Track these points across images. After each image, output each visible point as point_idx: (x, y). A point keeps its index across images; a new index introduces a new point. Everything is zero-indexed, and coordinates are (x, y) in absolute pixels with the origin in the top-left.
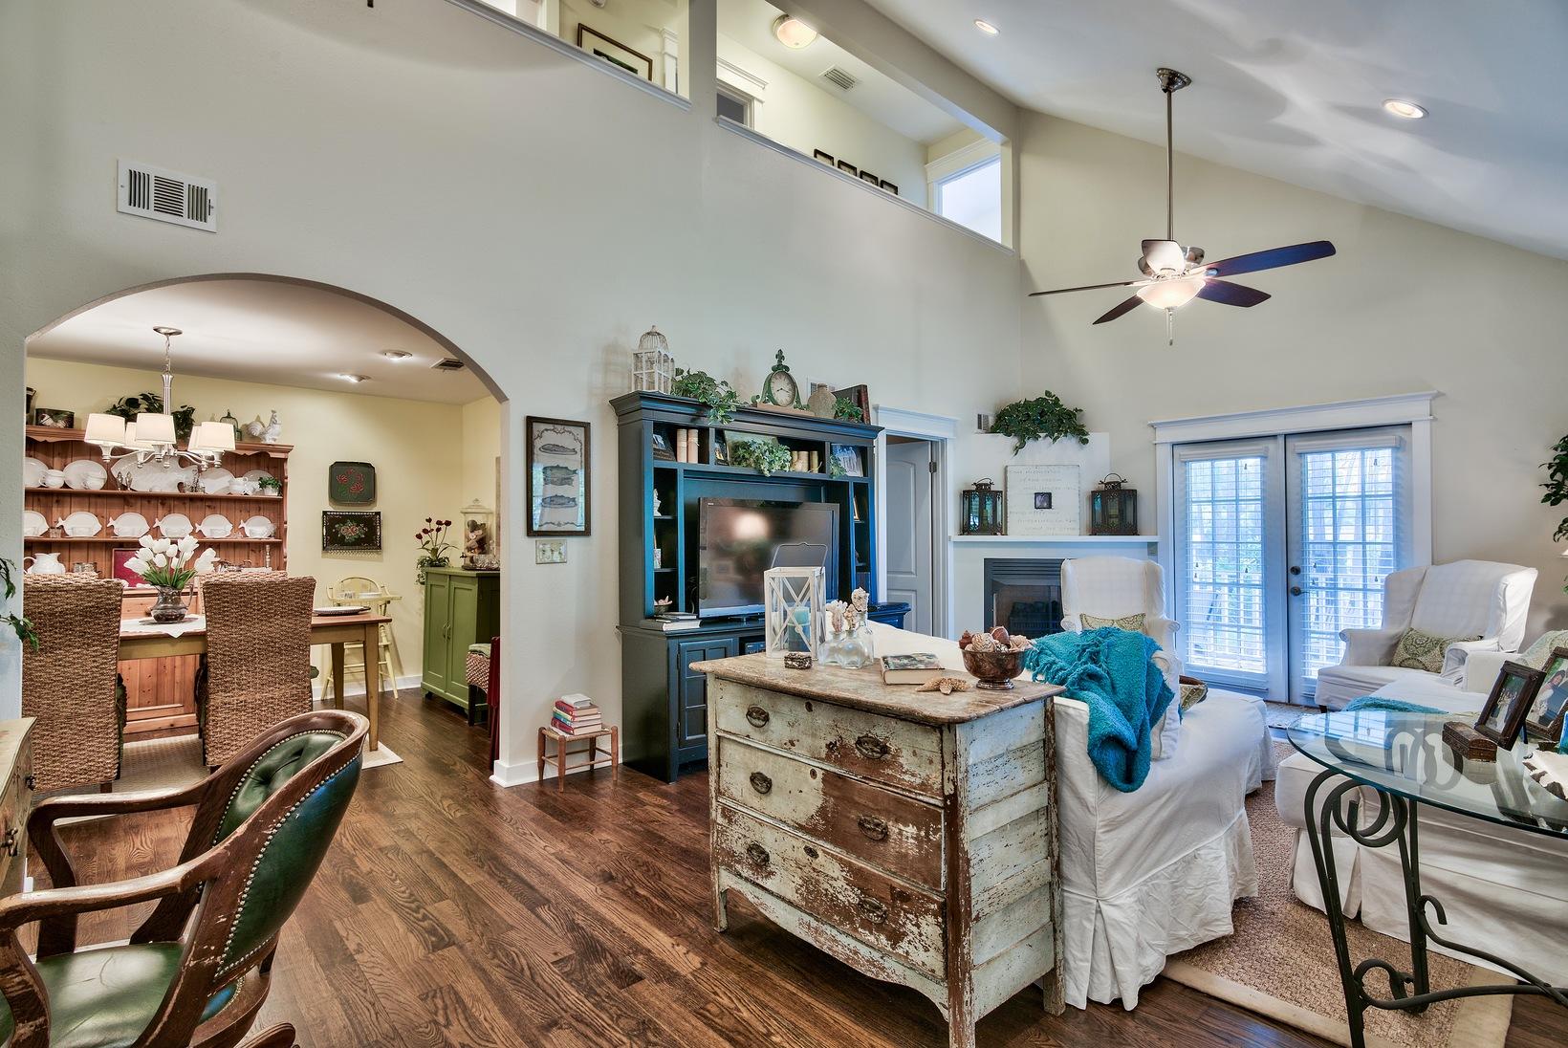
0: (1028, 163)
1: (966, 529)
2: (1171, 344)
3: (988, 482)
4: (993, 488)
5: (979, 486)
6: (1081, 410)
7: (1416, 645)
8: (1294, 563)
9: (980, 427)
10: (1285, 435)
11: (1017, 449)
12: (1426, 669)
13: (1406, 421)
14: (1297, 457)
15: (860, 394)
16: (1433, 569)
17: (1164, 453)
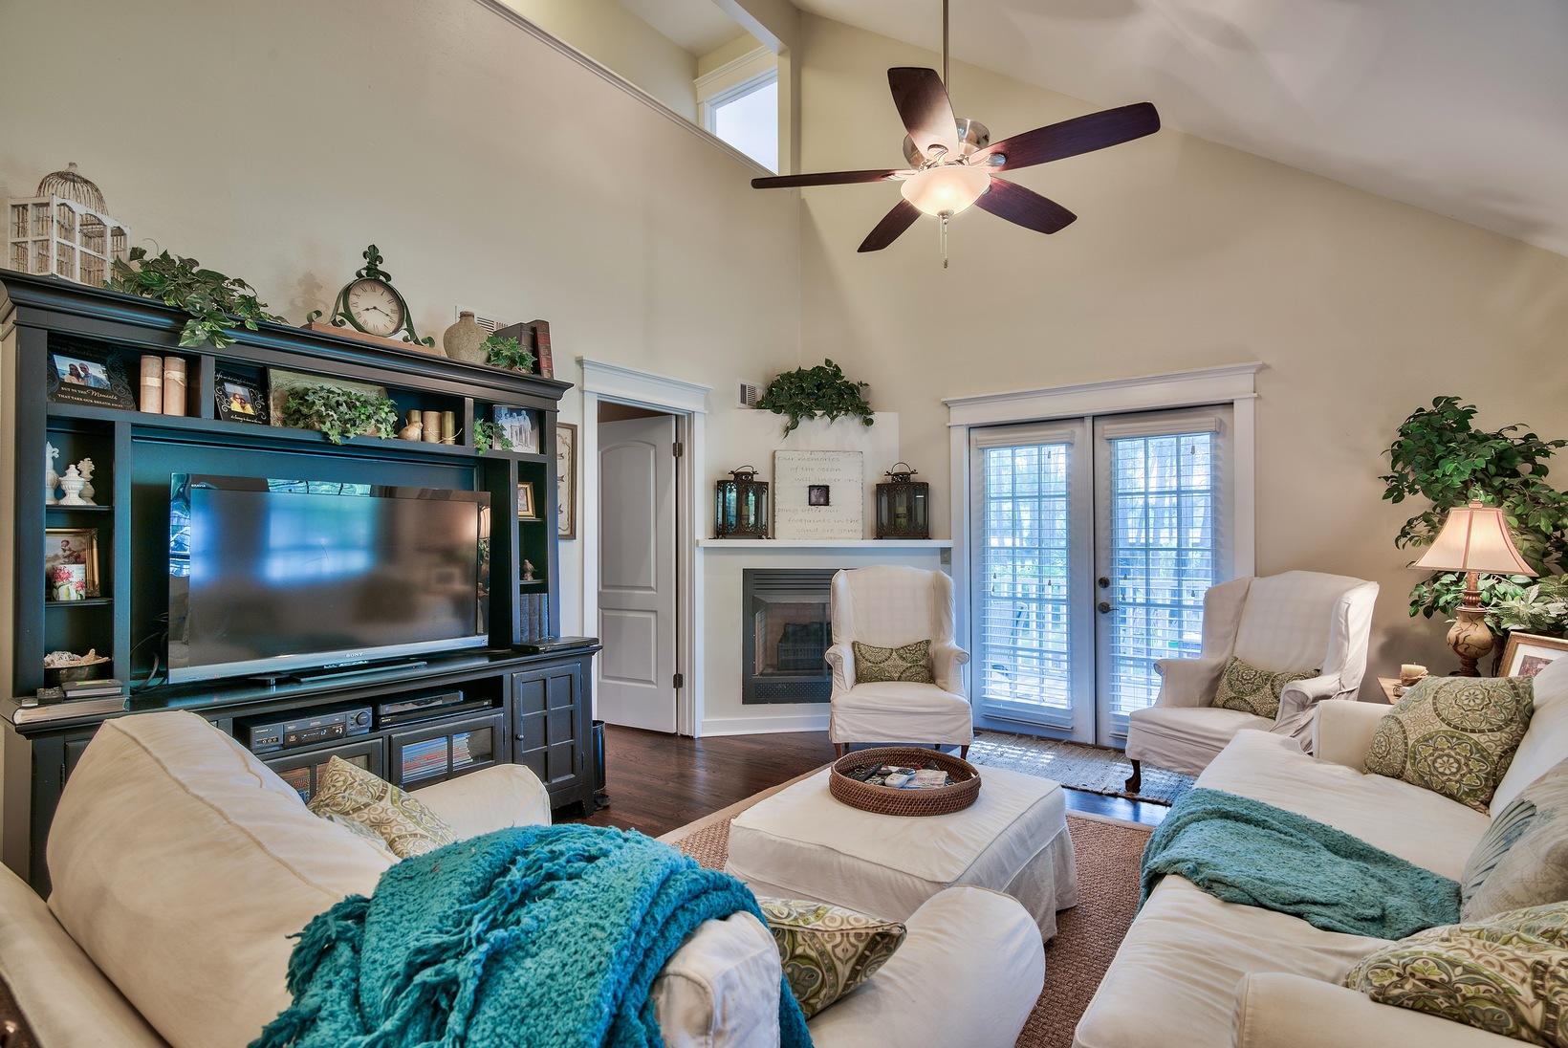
0: (811, 80)
1: (721, 531)
2: (946, 265)
3: (750, 470)
4: (756, 478)
5: (737, 475)
6: (867, 385)
7: (1242, 679)
8: (1102, 574)
9: (743, 401)
10: (1095, 417)
11: (787, 430)
12: (1255, 713)
13: (1226, 399)
14: (1105, 443)
15: (536, 334)
16: (1258, 582)
17: (959, 437)
